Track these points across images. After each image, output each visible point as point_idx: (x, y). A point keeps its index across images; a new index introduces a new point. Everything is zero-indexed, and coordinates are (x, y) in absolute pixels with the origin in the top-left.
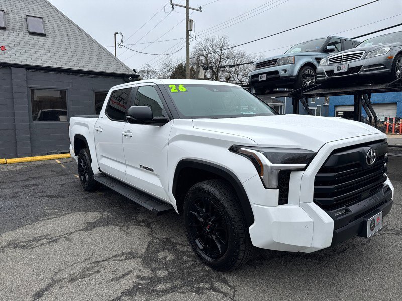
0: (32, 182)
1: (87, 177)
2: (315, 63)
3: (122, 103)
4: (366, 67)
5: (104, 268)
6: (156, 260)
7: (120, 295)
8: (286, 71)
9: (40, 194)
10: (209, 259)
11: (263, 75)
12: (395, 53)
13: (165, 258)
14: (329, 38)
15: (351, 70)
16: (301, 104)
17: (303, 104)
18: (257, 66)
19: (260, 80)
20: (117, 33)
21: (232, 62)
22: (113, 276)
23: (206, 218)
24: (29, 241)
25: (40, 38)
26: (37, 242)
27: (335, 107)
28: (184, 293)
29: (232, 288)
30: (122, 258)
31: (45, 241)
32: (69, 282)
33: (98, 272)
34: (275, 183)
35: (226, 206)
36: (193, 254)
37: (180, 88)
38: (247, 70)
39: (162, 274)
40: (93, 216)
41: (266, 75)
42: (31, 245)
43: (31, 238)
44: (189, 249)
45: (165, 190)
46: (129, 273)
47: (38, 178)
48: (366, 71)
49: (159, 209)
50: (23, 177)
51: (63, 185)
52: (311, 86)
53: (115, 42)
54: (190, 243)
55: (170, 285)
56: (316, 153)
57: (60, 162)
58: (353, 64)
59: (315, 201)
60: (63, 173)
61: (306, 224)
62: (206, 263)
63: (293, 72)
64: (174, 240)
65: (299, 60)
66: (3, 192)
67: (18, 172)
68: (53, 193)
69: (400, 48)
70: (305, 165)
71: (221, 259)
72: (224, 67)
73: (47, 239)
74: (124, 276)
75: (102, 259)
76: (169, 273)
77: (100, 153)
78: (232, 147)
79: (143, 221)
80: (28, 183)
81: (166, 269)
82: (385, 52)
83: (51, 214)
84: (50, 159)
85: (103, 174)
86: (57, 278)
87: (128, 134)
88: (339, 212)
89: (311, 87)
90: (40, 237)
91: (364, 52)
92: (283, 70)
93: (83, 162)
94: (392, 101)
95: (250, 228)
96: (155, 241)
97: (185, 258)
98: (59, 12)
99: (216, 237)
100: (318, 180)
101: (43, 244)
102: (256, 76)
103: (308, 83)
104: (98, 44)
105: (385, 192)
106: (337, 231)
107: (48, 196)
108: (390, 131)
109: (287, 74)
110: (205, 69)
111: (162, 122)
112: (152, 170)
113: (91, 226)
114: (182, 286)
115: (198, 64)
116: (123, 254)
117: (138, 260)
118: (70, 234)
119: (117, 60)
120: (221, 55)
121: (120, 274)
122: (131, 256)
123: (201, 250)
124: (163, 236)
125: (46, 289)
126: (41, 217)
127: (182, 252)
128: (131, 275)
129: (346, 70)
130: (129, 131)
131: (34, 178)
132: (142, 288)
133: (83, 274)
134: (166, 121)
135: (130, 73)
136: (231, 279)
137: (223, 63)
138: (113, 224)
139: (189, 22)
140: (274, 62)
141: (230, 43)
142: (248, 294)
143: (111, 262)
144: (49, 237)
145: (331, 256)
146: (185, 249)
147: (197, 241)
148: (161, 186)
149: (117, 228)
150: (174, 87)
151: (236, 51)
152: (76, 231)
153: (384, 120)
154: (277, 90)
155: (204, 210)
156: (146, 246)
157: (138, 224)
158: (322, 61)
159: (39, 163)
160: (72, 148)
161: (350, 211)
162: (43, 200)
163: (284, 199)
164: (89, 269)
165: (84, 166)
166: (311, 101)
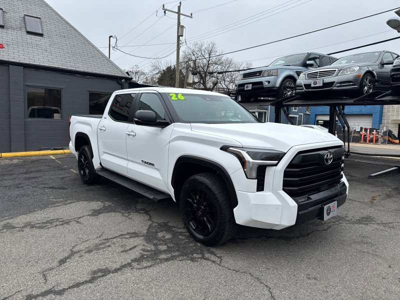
0: (32, 175)
1: (87, 171)
2: (296, 76)
3: (118, 105)
4: (338, 83)
5: (114, 244)
6: (156, 238)
7: (130, 261)
8: (269, 82)
9: (42, 186)
10: (201, 237)
11: (248, 85)
12: (363, 72)
13: (164, 237)
14: (309, 54)
15: (326, 85)
16: (282, 112)
17: (285, 112)
18: (244, 76)
19: (246, 89)
20: (112, 36)
21: (219, 68)
22: (122, 249)
23: (199, 203)
24: (43, 223)
25: (38, 38)
26: (51, 224)
27: (316, 115)
28: (181, 260)
29: (219, 257)
30: (128, 236)
31: (58, 223)
32: (86, 252)
33: (109, 246)
34: (254, 174)
35: (216, 192)
36: (188, 234)
37: (179, 96)
38: (234, 77)
39: (164, 248)
40: (96, 205)
41: (251, 85)
42: (46, 226)
43: (45, 221)
44: (184, 230)
45: (164, 182)
46: (135, 247)
47: (37, 172)
48: (338, 87)
49: (159, 197)
50: (22, 170)
51: (62, 178)
52: (291, 96)
53: (110, 45)
54: (185, 224)
55: (170, 256)
56: (285, 153)
57: (54, 158)
58: (328, 79)
59: (283, 190)
60: (60, 168)
61: (277, 207)
62: (197, 240)
63: (275, 83)
64: (170, 224)
65: (281, 72)
66: (6, 183)
67: (16, 165)
68: (54, 185)
69: (368, 68)
70: (277, 162)
71: (211, 235)
72: (212, 73)
73: (60, 222)
74: (131, 249)
75: (111, 237)
76: (168, 247)
77: (102, 150)
78: (223, 146)
79: (142, 210)
80: (28, 176)
81: (166, 244)
82: (354, 71)
83: (57, 202)
84: (44, 155)
85: (103, 169)
86: (76, 249)
87: (132, 133)
88: (302, 199)
89: (291, 98)
90: (52, 220)
91: (337, 70)
92: (266, 81)
93: (83, 157)
94: (368, 112)
95: (234, 209)
96: (154, 225)
97: (180, 237)
98: (57, 13)
99: (207, 219)
100: (286, 174)
101: (57, 225)
102: (243, 85)
103: (289, 94)
104: (93, 46)
105: (340, 188)
106: (300, 213)
107: (51, 188)
108: (365, 141)
109: (270, 85)
110: (194, 74)
111: (164, 125)
112: (153, 165)
113: (96, 213)
114: (179, 256)
115: (187, 69)
116: (128, 234)
117: (141, 238)
118: (79, 218)
119: (112, 62)
120: (209, 60)
121: (128, 248)
122: (135, 235)
123: (194, 230)
124: (161, 221)
125: (69, 257)
126: (49, 204)
127: (177, 232)
128: (137, 249)
129: (321, 85)
130: (132, 131)
131: (33, 172)
132: (148, 257)
133: (97, 247)
134: (167, 124)
135: (124, 76)
136: (219, 252)
137: (211, 69)
138: (115, 211)
139: (180, 27)
140: (259, 73)
141: (219, 50)
142: (231, 262)
143: (118, 239)
144: (60, 220)
145: (298, 237)
146: (180, 230)
147: (191, 223)
148: (161, 178)
149: (120, 214)
150: (174, 95)
151: (224, 58)
152: (83, 216)
153: (359, 130)
154: (262, 98)
155: (198, 197)
156: (147, 228)
157: (138, 211)
158: (302, 75)
159: (34, 158)
160: (72, 145)
161: (311, 199)
162: (47, 191)
163: (260, 188)
164: (101, 244)
165: (84, 161)
166: (293, 109)
